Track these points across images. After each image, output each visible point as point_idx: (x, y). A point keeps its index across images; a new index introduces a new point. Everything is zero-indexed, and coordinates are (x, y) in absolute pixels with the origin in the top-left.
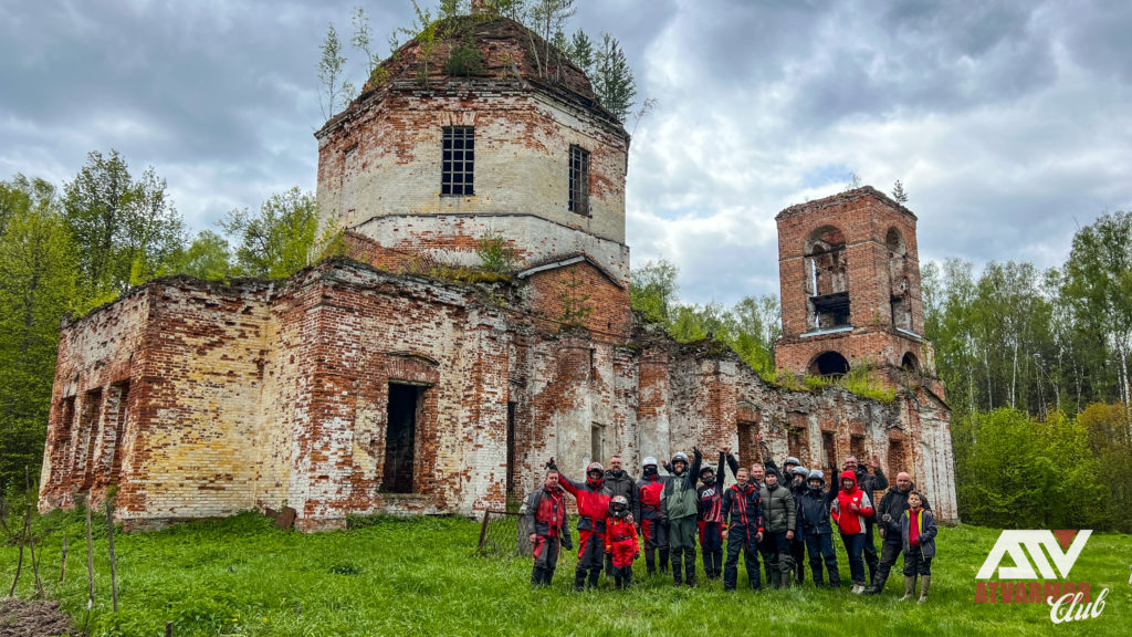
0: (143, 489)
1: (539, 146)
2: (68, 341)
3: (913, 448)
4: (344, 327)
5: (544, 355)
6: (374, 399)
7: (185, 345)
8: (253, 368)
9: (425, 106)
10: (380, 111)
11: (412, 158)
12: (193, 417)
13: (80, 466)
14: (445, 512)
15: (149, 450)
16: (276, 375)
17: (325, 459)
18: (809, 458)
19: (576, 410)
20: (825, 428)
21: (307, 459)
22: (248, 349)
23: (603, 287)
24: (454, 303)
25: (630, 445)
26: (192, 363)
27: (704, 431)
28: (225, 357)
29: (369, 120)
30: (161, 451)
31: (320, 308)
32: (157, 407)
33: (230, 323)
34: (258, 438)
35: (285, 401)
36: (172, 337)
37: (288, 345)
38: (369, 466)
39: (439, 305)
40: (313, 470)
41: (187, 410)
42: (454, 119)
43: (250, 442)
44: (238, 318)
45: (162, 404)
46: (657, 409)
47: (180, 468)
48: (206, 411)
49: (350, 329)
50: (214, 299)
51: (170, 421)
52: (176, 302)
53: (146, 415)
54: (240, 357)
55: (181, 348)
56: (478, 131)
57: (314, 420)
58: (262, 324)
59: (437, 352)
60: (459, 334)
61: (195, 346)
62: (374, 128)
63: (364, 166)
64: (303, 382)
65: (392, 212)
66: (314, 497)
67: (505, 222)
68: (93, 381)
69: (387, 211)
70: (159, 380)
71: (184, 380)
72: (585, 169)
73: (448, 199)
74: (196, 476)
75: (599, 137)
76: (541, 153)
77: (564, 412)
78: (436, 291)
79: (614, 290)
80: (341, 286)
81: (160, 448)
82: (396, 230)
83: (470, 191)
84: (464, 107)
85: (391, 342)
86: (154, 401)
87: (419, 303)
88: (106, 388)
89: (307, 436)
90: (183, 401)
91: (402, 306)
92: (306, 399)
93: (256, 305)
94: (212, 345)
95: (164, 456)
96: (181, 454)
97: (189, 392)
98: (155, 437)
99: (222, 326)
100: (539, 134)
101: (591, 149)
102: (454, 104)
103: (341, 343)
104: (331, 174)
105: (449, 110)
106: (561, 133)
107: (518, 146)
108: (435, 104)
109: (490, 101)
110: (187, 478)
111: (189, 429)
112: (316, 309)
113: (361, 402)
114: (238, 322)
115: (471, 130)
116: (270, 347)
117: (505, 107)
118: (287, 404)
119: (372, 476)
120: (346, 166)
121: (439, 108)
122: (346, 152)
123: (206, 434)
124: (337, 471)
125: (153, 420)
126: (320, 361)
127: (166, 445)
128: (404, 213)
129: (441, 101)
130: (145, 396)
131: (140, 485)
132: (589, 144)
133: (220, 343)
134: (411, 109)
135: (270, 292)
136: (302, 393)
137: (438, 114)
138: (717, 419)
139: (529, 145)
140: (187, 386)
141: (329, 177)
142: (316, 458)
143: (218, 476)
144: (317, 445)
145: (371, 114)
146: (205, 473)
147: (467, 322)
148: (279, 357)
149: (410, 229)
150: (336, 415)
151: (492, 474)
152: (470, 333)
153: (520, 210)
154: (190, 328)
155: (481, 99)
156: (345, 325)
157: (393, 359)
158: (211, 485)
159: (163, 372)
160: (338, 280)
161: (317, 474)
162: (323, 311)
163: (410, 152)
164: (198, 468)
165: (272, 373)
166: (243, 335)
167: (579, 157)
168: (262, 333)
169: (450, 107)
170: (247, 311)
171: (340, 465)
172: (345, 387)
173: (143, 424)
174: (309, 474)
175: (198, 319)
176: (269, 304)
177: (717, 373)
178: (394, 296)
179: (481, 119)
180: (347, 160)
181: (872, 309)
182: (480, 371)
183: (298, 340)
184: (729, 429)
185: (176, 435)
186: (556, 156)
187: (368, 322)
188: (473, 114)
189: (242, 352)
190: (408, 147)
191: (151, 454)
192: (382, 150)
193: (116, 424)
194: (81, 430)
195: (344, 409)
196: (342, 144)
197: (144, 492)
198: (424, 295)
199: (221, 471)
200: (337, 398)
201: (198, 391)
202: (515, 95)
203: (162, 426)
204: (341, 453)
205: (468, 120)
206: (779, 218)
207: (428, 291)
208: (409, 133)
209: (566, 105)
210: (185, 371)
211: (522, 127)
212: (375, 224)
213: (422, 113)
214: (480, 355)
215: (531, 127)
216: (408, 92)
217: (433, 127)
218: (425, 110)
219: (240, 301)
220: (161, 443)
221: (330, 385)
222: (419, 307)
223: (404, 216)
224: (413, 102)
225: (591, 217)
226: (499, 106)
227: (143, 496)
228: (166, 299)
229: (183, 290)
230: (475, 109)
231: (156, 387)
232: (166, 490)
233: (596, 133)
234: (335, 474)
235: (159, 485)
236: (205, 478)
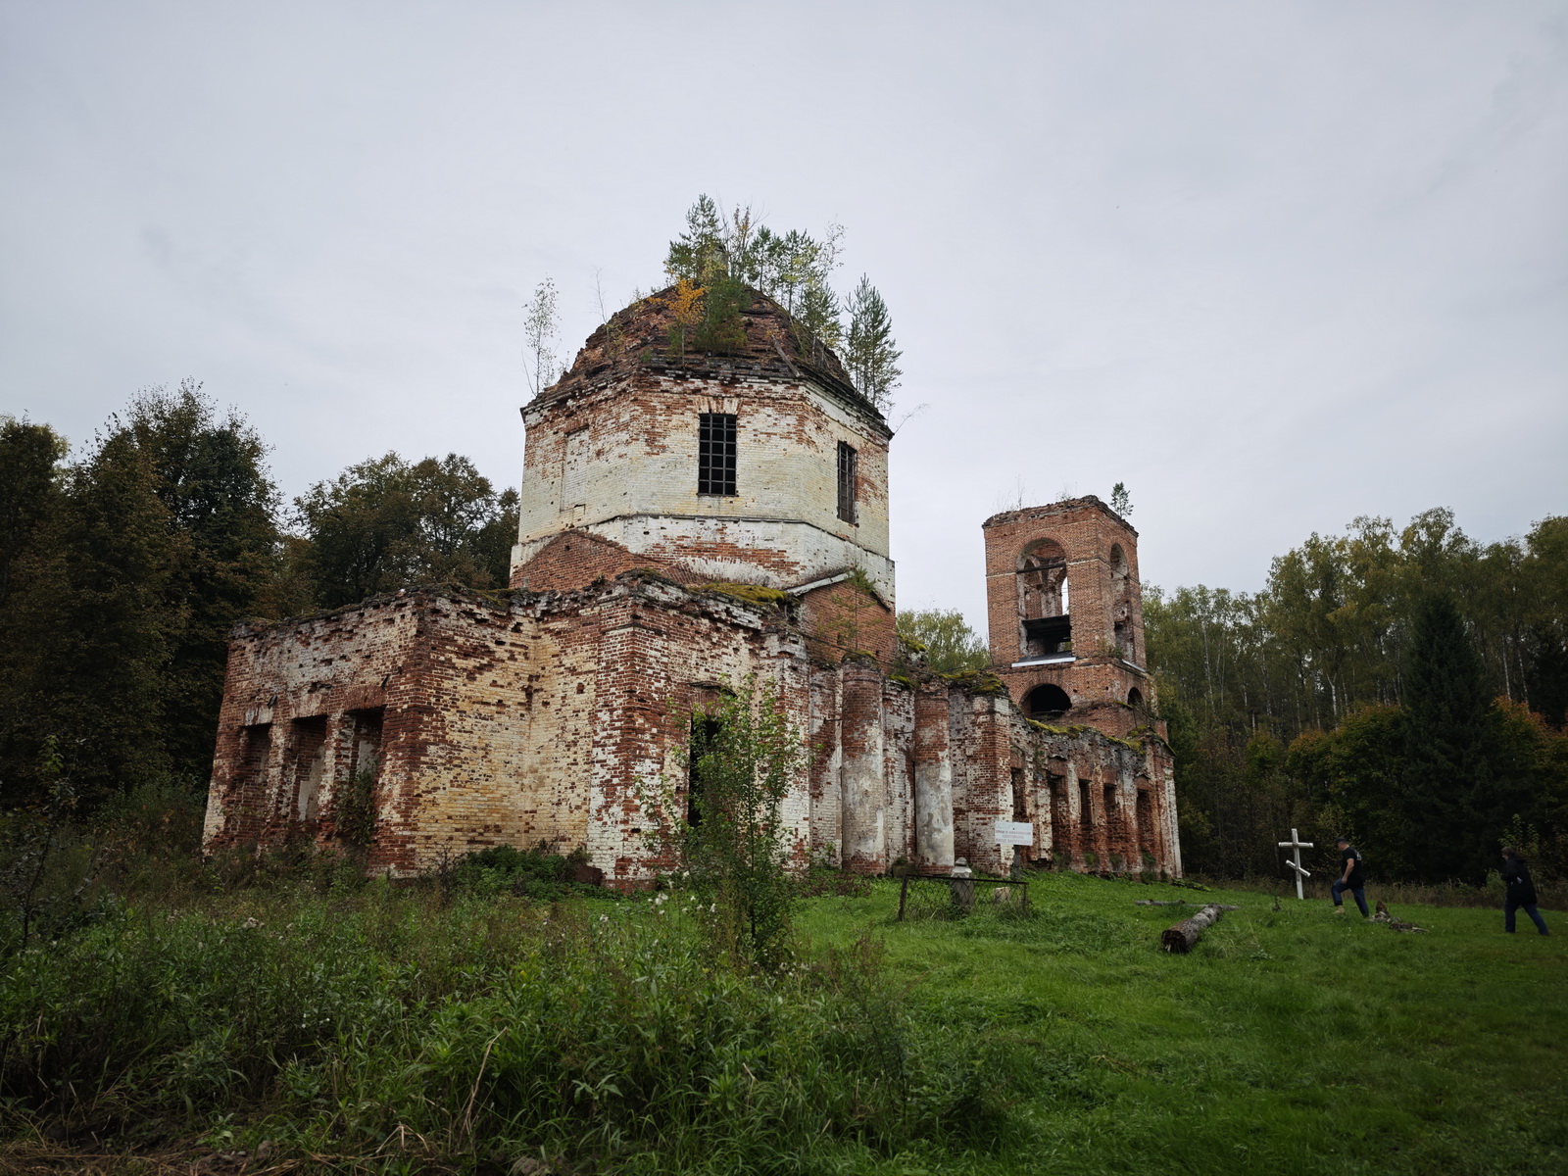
0: (413, 842)
1: (810, 442)
2: (251, 657)
3: (1158, 800)
4: (653, 653)
5: (820, 687)
6: (677, 737)
7: (454, 668)
8: (522, 697)
9: (679, 389)
10: (624, 390)
11: (664, 448)
12: (462, 755)
13: (283, 812)
15: (419, 795)
16: (552, 708)
17: (637, 809)
18: (1068, 811)
19: (869, 754)
20: (1082, 776)
21: (617, 810)
22: (517, 674)
23: (874, 609)
24: (751, 626)
25: (900, 796)
26: (462, 689)
27: (976, 779)
28: (494, 684)
29: (606, 400)
30: (430, 797)
31: (631, 629)
32: (426, 743)
33: (500, 643)
34: (526, 781)
35: (571, 738)
36: (442, 658)
37: (573, 671)
38: (675, 817)
39: (736, 627)
40: (625, 822)
41: (457, 747)
42: (714, 406)
43: (518, 786)
44: (507, 636)
45: (432, 739)
46: (940, 754)
47: (450, 818)
48: (475, 748)
49: (658, 654)
50: (484, 613)
51: (440, 761)
52: (447, 616)
53: (414, 754)
54: (510, 684)
55: (451, 672)
56: (741, 422)
57: (626, 763)
58: (530, 643)
59: (735, 683)
60: (755, 662)
61: (465, 670)
62: (615, 410)
63: (599, 453)
64: (604, 716)
65: (640, 511)
66: (628, 854)
67: (776, 528)
68: (310, 707)
69: (634, 510)
70: (430, 711)
71: (454, 710)
72: (850, 470)
73: (707, 500)
74: (466, 826)
75: (865, 434)
76: (812, 451)
77: (854, 757)
78: (736, 612)
79: (881, 611)
80: (650, 604)
81: (429, 792)
82: (646, 533)
83: (731, 491)
84: (726, 392)
85: (694, 671)
86: (424, 736)
87: (719, 625)
88: (337, 716)
89: (615, 781)
90: (453, 736)
91: (703, 629)
92: (610, 736)
93: (525, 621)
94: (481, 669)
95: (434, 803)
96: (450, 800)
97: (458, 726)
98: (425, 779)
99: (492, 646)
100: (810, 427)
101: (857, 447)
102: (714, 387)
103: (650, 672)
104: (546, 459)
105: (708, 395)
106: (830, 428)
107: (788, 441)
108: (692, 386)
109: (756, 387)
110: (457, 830)
111: (458, 770)
112: (622, 631)
113: (668, 741)
114: (508, 641)
115: (732, 419)
116: (542, 672)
117: (773, 395)
118: (575, 743)
119: (679, 828)
120: (569, 451)
121: (696, 391)
122: (568, 434)
123: (475, 776)
124: (648, 823)
125: (422, 759)
126: (632, 692)
127: (436, 789)
128: (656, 512)
129: (698, 383)
130: (414, 730)
131: (410, 837)
132: (855, 441)
133: (489, 667)
134: (663, 391)
135: (542, 606)
136: (605, 730)
137: (696, 398)
138: (993, 767)
139: (800, 441)
140: (456, 718)
141: (544, 463)
142: (629, 808)
143: (487, 828)
144: (630, 793)
145: (608, 392)
146: (474, 823)
147: (763, 648)
148: (558, 685)
149: (663, 532)
150: (647, 757)
151: (796, 829)
152: (767, 662)
153: (791, 516)
154: (460, 647)
155: (745, 385)
156: (655, 649)
157: (696, 690)
158: (480, 838)
159: (433, 700)
160: (648, 598)
161: (630, 827)
162: (634, 634)
163: (661, 441)
164: (468, 817)
165: (546, 704)
166: (512, 658)
167: (845, 450)
168: (531, 655)
169: (709, 391)
170: (517, 629)
171: (651, 817)
172: (655, 725)
173: (413, 763)
174: (622, 827)
175: (468, 637)
176: (538, 620)
177: (991, 712)
178: (696, 617)
179: (745, 407)
180: (570, 444)
181: (1097, 638)
182: (783, 707)
183: (591, 666)
184: (1005, 778)
185: (446, 777)
186: (825, 456)
187: (674, 647)
188: (736, 401)
189: (512, 678)
190: (660, 435)
191: (421, 799)
192: (627, 437)
193: (349, 761)
194: (284, 767)
195: (654, 750)
196: (563, 424)
197: (414, 846)
198: (724, 616)
199: (489, 821)
200: (647, 737)
201: (468, 724)
202: (784, 382)
203: (432, 766)
204: (651, 802)
205: (730, 407)
206: (986, 525)
207: (727, 611)
208: (660, 418)
209: (836, 396)
210: (454, 700)
211: (792, 420)
212: (619, 524)
213: (676, 397)
214: (782, 687)
215: (801, 420)
216: (661, 371)
217: (689, 414)
218: (680, 393)
219: (510, 617)
220: (431, 786)
221: (641, 721)
222: (718, 630)
223: (656, 517)
224: (665, 382)
225: (857, 525)
226: (766, 394)
227: (413, 850)
228: (436, 612)
229: (454, 601)
230: (738, 396)
231: (426, 719)
232: (436, 843)
233: (862, 429)
234: (647, 826)
235: (428, 838)
236: (474, 830)
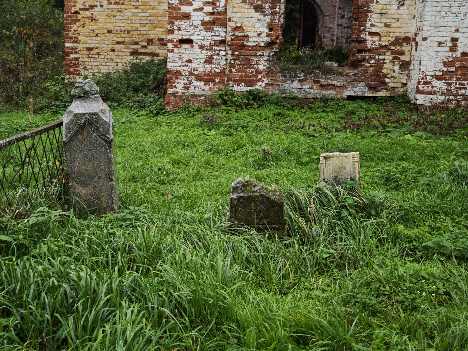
15: (77, 13)
17: (187, 17)
30: (88, 14)
38: (257, 27)
40: (170, 32)
47: (110, 32)
66: (173, 66)
74: (127, 40)
95: (92, 19)
96: (108, 16)
110: (118, 43)
119: (263, 40)
124: (203, 33)
127: (92, 7)
142: (174, 15)
143: (150, 41)
146: (135, 36)
161: (176, 38)
164: (128, 32)
171: (208, 26)
191: (79, 16)
199: (152, 35)
204: (209, 9)
234: (201, 36)
235: (90, 49)
236: (136, 43)
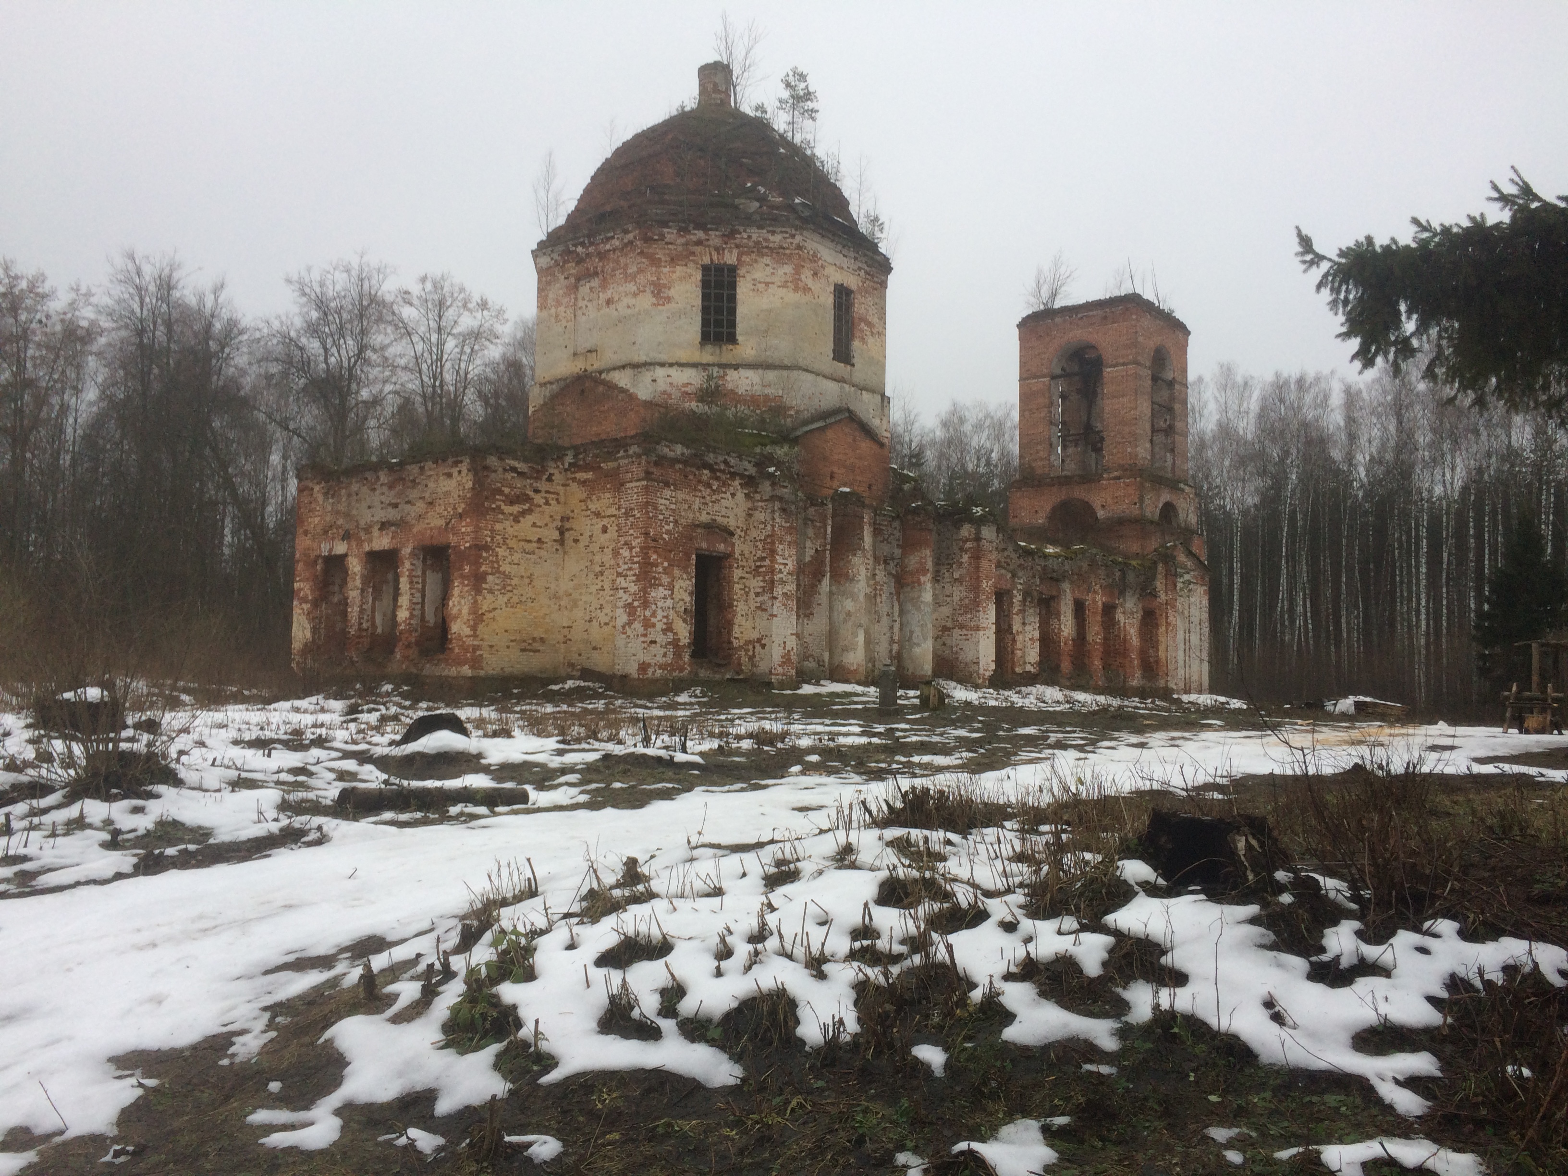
0: (481, 650)
1: (806, 290)
2: (320, 498)
3: (1167, 617)
4: (663, 501)
5: (812, 521)
6: (685, 569)
7: (503, 513)
8: (556, 535)
9: (683, 240)
10: (631, 242)
11: (669, 299)
12: (513, 582)
13: (365, 626)
14: (741, 677)
15: (483, 614)
16: (581, 545)
17: (654, 625)
18: (1060, 629)
19: (852, 580)
20: (1077, 595)
21: (638, 626)
22: (551, 516)
23: (865, 445)
24: (746, 473)
25: (888, 615)
26: (510, 531)
27: (961, 600)
28: (534, 525)
29: (614, 250)
30: (491, 615)
31: (645, 483)
32: (486, 573)
33: (537, 491)
34: (563, 603)
35: (598, 569)
36: (494, 506)
37: (598, 515)
38: (684, 631)
39: (733, 475)
40: (645, 635)
41: (509, 577)
42: (715, 257)
43: (557, 607)
44: (543, 485)
45: (490, 570)
46: (922, 579)
48: (522, 577)
49: (668, 502)
50: (521, 466)
51: (497, 587)
52: (495, 471)
53: (478, 580)
54: (546, 525)
55: (501, 516)
56: (741, 271)
57: (644, 591)
58: (561, 490)
59: (732, 523)
60: (750, 505)
61: (511, 514)
62: (622, 260)
63: (609, 302)
64: (625, 553)
65: (648, 360)
66: (648, 659)
67: (771, 375)
68: (382, 542)
69: (643, 358)
70: (486, 548)
71: (505, 547)
72: (847, 310)
73: (709, 348)
74: (518, 638)
75: (862, 273)
76: (808, 298)
77: (839, 582)
78: (732, 461)
79: (875, 447)
80: (660, 462)
81: (490, 612)
82: (654, 381)
83: (732, 339)
84: (726, 243)
85: (698, 514)
86: (483, 568)
87: (718, 474)
88: (406, 551)
89: (636, 604)
90: (505, 568)
91: (705, 478)
92: (630, 569)
93: (556, 471)
94: (523, 513)
95: (494, 619)
96: (506, 618)
97: (509, 560)
98: (486, 602)
99: (531, 494)
100: (806, 276)
101: (854, 287)
102: (715, 237)
103: (661, 517)
104: (559, 303)
105: (709, 246)
106: (826, 272)
107: (785, 290)
108: (694, 238)
109: (754, 237)
111: (510, 594)
112: (638, 484)
113: (676, 572)
114: (543, 490)
115: (733, 270)
116: (571, 515)
117: (771, 245)
118: (602, 573)
119: (687, 641)
120: (579, 297)
121: (699, 243)
122: (578, 280)
123: (524, 599)
125: (484, 586)
126: (647, 534)
127: (495, 609)
128: (662, 361)
129: (700, 234)
130: (477, 563)
131: (478, 646)
132: (852, 281)
133: (530, 511)
134: (667, 243)
135: (569, 459)
136: (626, 563)
137: (698, 249)
138: (976, 588)
139: (796, 289)
140: (507, 553)
141: (556, 307)
142: (647, 624)
143: (534, 639)
144: (648, 613)
145: (616, 243)
147: (756, 492)
148: (586, 526)
149: (669, 380)
150: (661, 585)
151: (785, 643)
152: (760, 504)
153: (786, 362)
154: (507, 496)
155: (745, 235)
156: (665, 499)
157: (699, 530)
158: (529, 647)
159: (489, 539)
160: (658, 456)
161: (648, 639)
162: (647, 487)
163: (666, 293)
164: (519, 631)
165: (576, 541)
166: (547, 503)
167: (842, 295)
168: (562, 499)
169: (711, 243)
170: (550, 479)
171: (665, 631)
172: (666, 559)
173: (478, 590)
174: (643, 639)
175: (512, 487)
176: (566, 470)
177: (978, 539)
178: (698, 468)
179: (744, 258)
180: (581, 289)
181: (1129, 450)
182: (773, 543)
183: (613, 511)
184: (988, 598)
185: (502, 600)
186: (822, 299)
187: (681, 495)
188: (735, 252)
189: (547, 519)
190: (665, 286)
192: (634, 288)
193: (420, 586)
194: (363, 591)
195: (665, 579)
196: (572, 269)
197: (481, 652)
198: (722, 467)
199: (536, 635)
200: (660, 569)
201: (516, 557)
202: (782, 232)
203: (491, 591)
204: (665, 620)
205: (730, 258)
206: (1019, 326)
207: (725, 462)
208: (665, 270)
209: (833, 241)
210: (505, 539)
211: (788, 269)
212: (629, 372)
213: (680, 248)
214: (773, 526)
215: (798, 270)
216: (665, 224)
217: (691, 265)
218: (683, 245)
219: (544, 469)
220: (491, 607)
221: (654, 557)
222: (717, 479)
223: (662, 365)
224: (670, 234)
225: (853, 365)
226: (764, 244)
228: (486, 468)
229: (501, 459)
230: (737, 246)
231: (484, 554)
232: (497, 651)
233: (860, 269)
234: (661, 639)
235: (491, 646)
236: (524, 641)
